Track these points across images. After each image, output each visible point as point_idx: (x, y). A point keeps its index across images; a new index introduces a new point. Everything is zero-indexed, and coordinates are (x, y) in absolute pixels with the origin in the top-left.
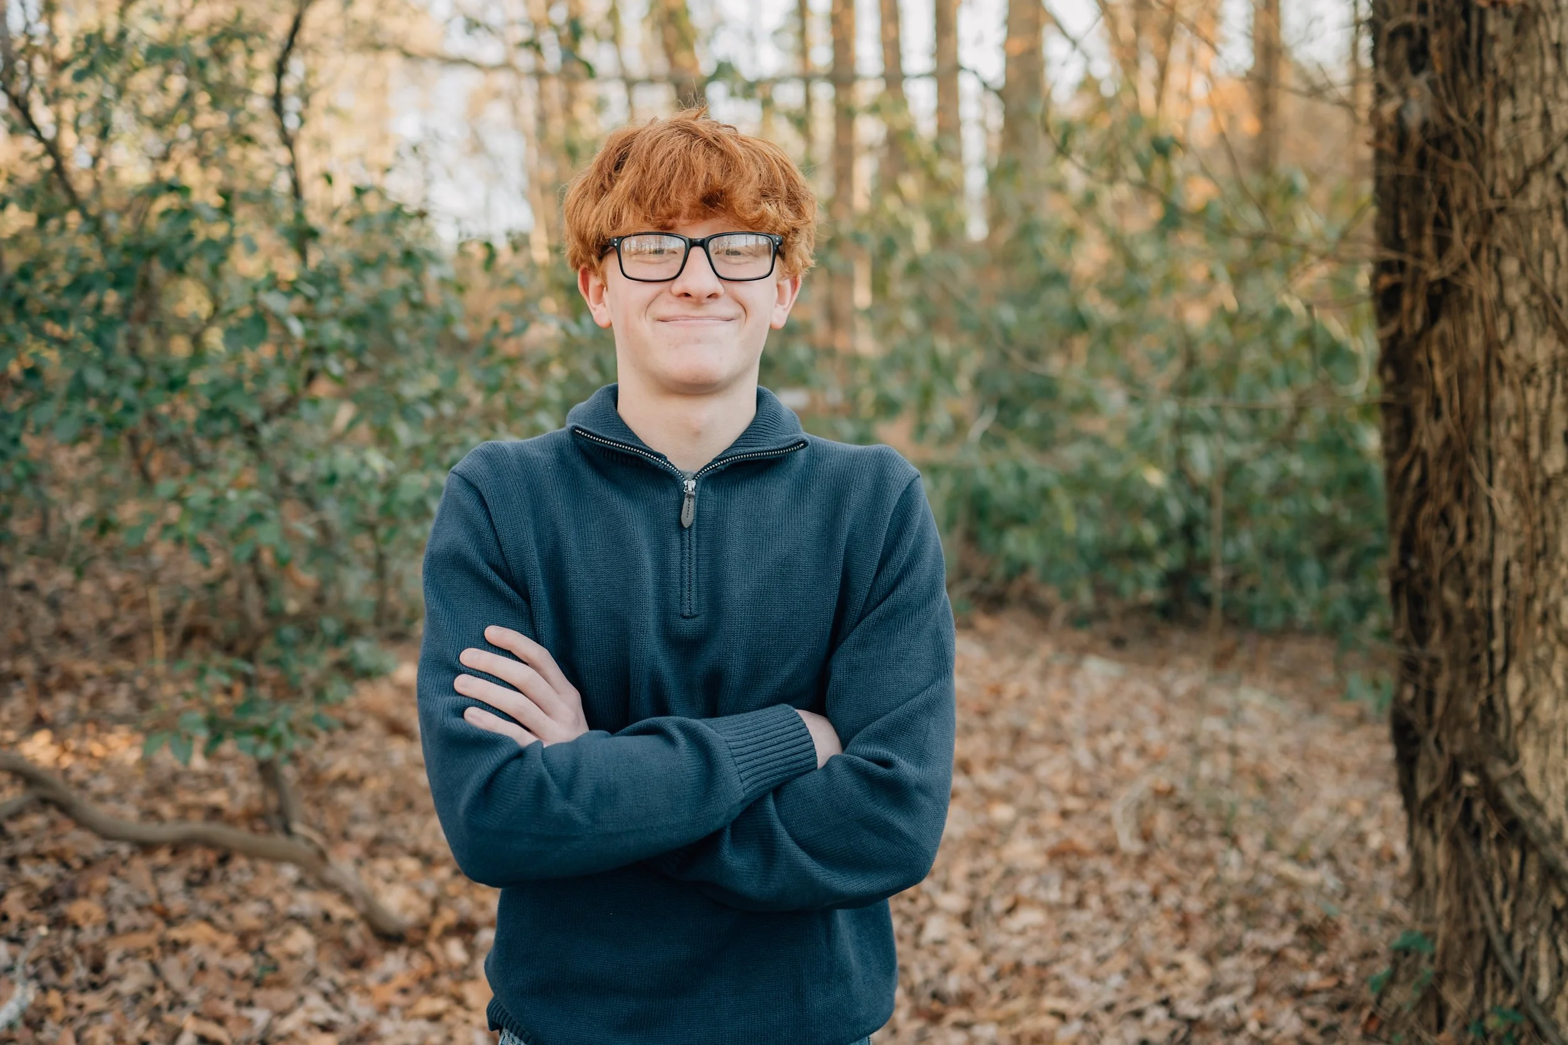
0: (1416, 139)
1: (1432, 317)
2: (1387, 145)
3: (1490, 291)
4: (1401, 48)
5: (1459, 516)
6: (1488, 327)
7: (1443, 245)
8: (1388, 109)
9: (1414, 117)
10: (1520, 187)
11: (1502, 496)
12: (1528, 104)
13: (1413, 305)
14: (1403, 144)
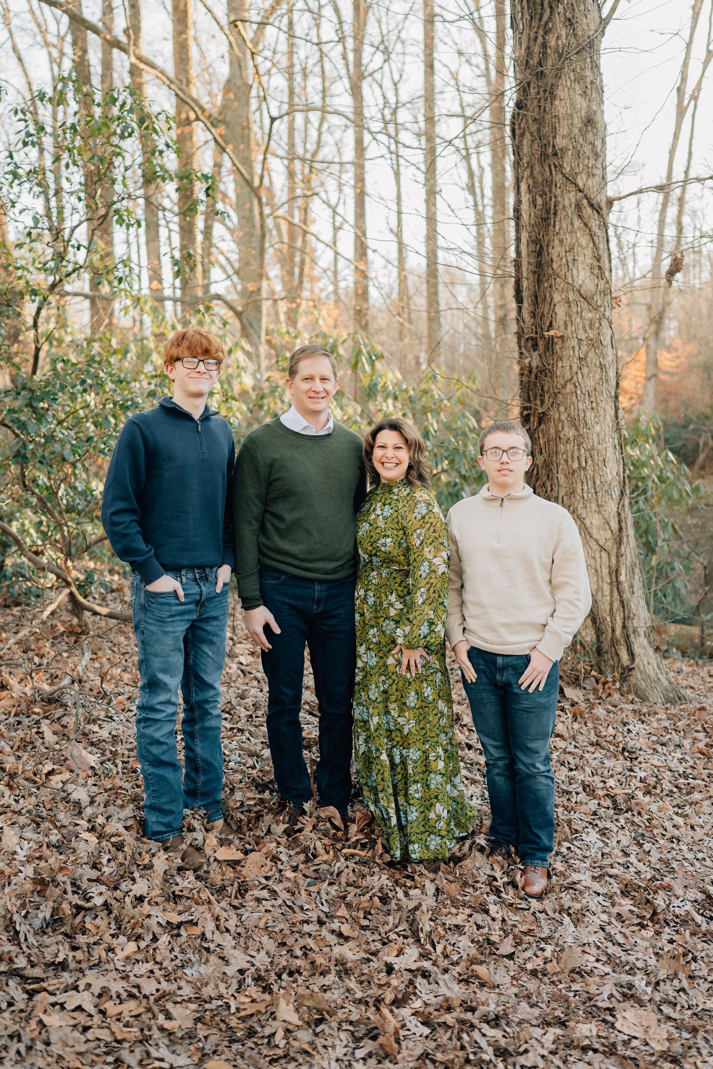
0: (534, 371)
1: (540, 424)
2: (526, 372)
3: (557, 416)
4: (530, 343)
5: (548, 484)
6: (556, 427)
7: (542, 402)
8: (527, 361)
9: (534, 364)
10: (564, 386)
11: (561, 477)
12: (566, 363)
13: (534, 420)
14: (530, 372)
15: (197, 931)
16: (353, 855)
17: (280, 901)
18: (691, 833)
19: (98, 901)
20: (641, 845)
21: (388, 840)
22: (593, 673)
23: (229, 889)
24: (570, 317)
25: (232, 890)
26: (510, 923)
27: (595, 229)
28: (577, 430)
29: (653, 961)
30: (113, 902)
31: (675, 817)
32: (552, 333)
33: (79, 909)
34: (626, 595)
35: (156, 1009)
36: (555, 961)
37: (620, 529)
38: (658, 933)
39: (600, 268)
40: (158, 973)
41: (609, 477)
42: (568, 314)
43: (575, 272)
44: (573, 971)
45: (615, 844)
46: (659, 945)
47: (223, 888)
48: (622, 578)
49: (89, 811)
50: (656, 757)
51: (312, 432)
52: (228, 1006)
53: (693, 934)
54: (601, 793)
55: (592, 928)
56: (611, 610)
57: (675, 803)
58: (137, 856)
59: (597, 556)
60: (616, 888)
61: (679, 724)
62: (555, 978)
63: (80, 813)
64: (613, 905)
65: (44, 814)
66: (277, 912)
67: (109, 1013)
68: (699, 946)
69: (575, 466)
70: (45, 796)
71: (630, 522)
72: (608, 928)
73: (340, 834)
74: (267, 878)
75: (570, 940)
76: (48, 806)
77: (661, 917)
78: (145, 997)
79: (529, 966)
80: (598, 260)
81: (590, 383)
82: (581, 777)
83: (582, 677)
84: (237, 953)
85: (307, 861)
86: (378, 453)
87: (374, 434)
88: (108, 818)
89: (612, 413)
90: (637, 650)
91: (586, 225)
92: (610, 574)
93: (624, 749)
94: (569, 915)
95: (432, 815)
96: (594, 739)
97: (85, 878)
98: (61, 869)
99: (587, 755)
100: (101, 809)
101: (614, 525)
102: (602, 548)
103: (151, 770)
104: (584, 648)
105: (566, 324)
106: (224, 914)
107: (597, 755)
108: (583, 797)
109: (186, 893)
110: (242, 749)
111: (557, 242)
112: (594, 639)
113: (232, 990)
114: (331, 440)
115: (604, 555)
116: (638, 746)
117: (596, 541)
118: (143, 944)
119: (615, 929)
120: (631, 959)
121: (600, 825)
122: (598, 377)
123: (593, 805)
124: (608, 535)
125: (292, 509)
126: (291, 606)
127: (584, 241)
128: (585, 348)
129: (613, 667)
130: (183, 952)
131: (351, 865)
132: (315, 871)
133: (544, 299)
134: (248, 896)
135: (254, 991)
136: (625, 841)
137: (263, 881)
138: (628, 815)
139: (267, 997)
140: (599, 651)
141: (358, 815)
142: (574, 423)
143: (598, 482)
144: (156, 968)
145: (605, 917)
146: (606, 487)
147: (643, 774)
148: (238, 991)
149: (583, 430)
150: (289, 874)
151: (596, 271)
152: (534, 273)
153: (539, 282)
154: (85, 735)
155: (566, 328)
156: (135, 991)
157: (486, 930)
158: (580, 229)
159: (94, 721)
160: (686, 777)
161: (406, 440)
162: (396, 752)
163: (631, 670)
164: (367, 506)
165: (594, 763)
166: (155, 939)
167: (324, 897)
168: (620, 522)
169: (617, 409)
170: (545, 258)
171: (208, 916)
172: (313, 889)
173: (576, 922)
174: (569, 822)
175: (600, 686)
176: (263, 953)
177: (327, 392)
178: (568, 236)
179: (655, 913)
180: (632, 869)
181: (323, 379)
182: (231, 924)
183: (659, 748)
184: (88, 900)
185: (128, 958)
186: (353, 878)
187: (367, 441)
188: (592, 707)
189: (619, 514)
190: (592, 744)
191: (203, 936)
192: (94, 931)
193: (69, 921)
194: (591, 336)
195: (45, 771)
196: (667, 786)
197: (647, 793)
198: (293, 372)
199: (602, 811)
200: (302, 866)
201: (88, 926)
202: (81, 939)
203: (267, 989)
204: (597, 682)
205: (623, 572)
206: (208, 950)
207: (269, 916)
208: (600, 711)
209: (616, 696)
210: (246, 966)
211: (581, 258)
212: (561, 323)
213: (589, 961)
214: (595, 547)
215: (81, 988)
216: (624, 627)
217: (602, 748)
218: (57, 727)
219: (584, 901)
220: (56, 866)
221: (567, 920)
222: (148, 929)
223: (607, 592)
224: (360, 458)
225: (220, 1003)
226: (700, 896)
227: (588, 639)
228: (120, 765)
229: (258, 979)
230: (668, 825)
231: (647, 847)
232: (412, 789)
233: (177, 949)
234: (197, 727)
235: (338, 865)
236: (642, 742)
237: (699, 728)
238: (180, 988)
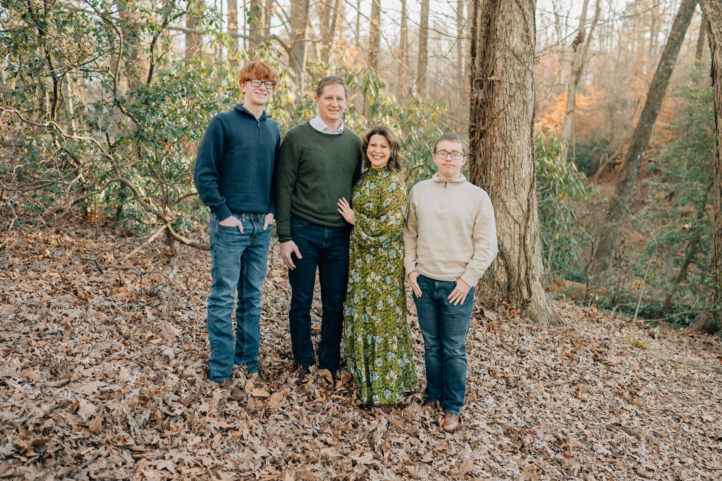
0: (480, 102)
1: (481, 137)
2: (474, 103)
3: (492, 133)
4: (478, 83)
5: (484, 178)
6: (491, 140)
7: (484, 123)
8: (475, 95)
9: (480, 98)
10: (499, 114)
11: (492, 173)
12: (501, 98)
13: (477, 135)
14: (477, 103)
15: (238, 434)
16: (338, 399)
17: (290, 422)
18: (554, 403)
19: (178, 412)
20: (520, 408)
21: (360, 392)
22: (504, 302)
23: (259, 413)
24: (506, 68)
25: (261, 413)
26: (431, 444)
27: (526, 10)
28: (505, 143)
29: (517, 472)
30: (187, 414)
31: (544, 393)
32: (493, 78)
33: (167, 415)
34: (529, 254)
35: (211, 473)
36: (456, 468)
37: (529, 210)
38: (523, 458)
39: (528, 37)
40: (213, 454)
41: (524, 175)
42: (504, 66)
43: (511, 38)
44: (467, 474)
45: (504, 406)
46: (523, 464)
47: (255, 412)
48: (528, 242)
49: (174, 362)
50: (538, 357)
51: (330, 132)
52: (255, 476)
53: (545, 459)
54: (499, 375)
55: (482, 452)
56: (519, 262)
57: (546, 384)
58: (203, 390)
59: (512, 226)
60: (501, 431)
61: (555, 337)
62: (455, 477)
63: (168, 363)
64: (498, 440)
65: (146, 361)
66: (288, 428)
67: (183, 472)
68: (548, 467)
69: (502, 166)
70: (147, 350)
71: (535, 206)
72: (492, 453)
73: (330, 386)
74: (283, 408)
75: (467, 457)
76: (149, 357)
77: (527, 449)
78: (205, 466)
79: (441, 469)
80: (527, 32)
81: (515, 113)
82: (488, 365)
83: (496, 304)
84: (262, 447)
85: (309, 400)
86: (370, 149)
87: (369, 136)
88: (185, 367)
89: (529, 133)
90: (534, 289)
91: (520, 7)
92: (520, 239)
93: (518, 350)
94: (470, 443)
95: (387, 377)
96: (499, 343)
97: (171, 400)
98: (156, 393)
99: (493, 352)
100: (182, 361)
101: (525, 208)
102: (516, 222)
103: (215, 338)
104: (499, 286)
105: (502, 72)
106: (255, 426)
107: (500, 353)
108: (487, 377)
109: (232, 413)
110: (273, 333)
111: (500, 17)
112: (506, 280)
113: (258, 467)
114: (341, 138)
115: (517, 226)
116: (527, 349)
117: (512, 217)
118: (204, 439)
119: (497, 454)
120: (505, 470)
121: (497, 394)
122: (521, 109)
123: (493, 382)
124: (521, 213)
125: (313, 181)
126: (310, 242)
127: (519, 18)
128: (514, 89)
129: (517, 299)
130: (229, 444)
131: (336, 405)
132: (314, 406)
133: (490, 55)
134: (270, 418)
135: (271, 468)
136: (511, 405)
137: (281, 409)
138: (515, 390)
139: (278, 472)
140: (509, 289)
141: (343, 376)
142: (503, 138)
143: (516, 178)
144: (212, 452)
145: (492, 446)
146: (521, 182)
147: (528, 366)
148: (261, 468)
149: (509, 144)
150: (297, 407)
151: (525, 39)
152: (484, 37)
153: (487, 43)
154: (173, 317)
155: (502, 75)
156: (199, 463)
157: (416, 447)
158: (516, 10)
159: (179, 309)
160: (556, 370)
161: (389, 142)
162: (369, 337)
163: (528, 302)
164: (361, 182)
165: (498, 358)
166: (212, 436)
167: (318, 421)
168: (529, 205)
169: (532, 131)
170: (492, 28)
171: (246, 426)
172: (312, 417)
173: (473, 448)
174: (477, 391)
175: (508, 311)
176: (277, 449)
177: (341, 107)
178: (508, 14)
179: (523, 446)
180: (513, 421)
181: (339, 99)
182: (260, 431)
183: (541, 351)
184: (172, 412)
185: (195, 445)
186: (336, 412)
187: (364, 141)
188: (500, 324)
189: (529, 200)
190: (498, 346)
191: (242, 437)
192: (175, 429)
193: (160, 422)
194: (519, 81)
195: (147, 336)
196: (542, 374)
197: (530, 377)
198: (319, 93)
199: (498, 387)
200: (305, 403)
201: (171, 426)
202: (167, 433)
203: (279, 468)
204: (506, 308)
205: (529, 238)
206: (244, 445)
207: (283, 429)
208: (505, 326)
209: (518, 318)
210: (266, 454)
211: (515, 30)
212: (500, 72)
213: (478, 470)
214: (511, 220)
215: (167, 458)
216: (526, 274)
217: (504, 349)
218: (155, 310)
219: (480, 437)
220: (153, 391)
221: (467, 446)
222: (208, 430)
223: (517, 251)
224: (359, 151)
225: (250, 473)
226: (553, 439)
227: (502, 280)
228: (195, 336)
229: (273, 462)
230: (540, 397)
231: (524, 408)
232: (377, 361)
233: (225, 443)
234: (246, 314)
235: (328, 404)
236: (530, 347)
237: (569, 341)
238: (226, 463)
